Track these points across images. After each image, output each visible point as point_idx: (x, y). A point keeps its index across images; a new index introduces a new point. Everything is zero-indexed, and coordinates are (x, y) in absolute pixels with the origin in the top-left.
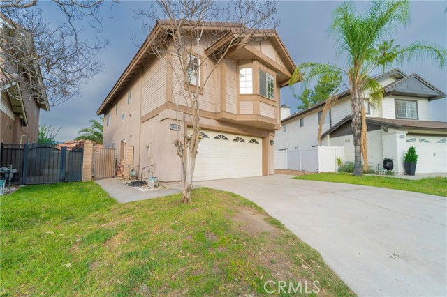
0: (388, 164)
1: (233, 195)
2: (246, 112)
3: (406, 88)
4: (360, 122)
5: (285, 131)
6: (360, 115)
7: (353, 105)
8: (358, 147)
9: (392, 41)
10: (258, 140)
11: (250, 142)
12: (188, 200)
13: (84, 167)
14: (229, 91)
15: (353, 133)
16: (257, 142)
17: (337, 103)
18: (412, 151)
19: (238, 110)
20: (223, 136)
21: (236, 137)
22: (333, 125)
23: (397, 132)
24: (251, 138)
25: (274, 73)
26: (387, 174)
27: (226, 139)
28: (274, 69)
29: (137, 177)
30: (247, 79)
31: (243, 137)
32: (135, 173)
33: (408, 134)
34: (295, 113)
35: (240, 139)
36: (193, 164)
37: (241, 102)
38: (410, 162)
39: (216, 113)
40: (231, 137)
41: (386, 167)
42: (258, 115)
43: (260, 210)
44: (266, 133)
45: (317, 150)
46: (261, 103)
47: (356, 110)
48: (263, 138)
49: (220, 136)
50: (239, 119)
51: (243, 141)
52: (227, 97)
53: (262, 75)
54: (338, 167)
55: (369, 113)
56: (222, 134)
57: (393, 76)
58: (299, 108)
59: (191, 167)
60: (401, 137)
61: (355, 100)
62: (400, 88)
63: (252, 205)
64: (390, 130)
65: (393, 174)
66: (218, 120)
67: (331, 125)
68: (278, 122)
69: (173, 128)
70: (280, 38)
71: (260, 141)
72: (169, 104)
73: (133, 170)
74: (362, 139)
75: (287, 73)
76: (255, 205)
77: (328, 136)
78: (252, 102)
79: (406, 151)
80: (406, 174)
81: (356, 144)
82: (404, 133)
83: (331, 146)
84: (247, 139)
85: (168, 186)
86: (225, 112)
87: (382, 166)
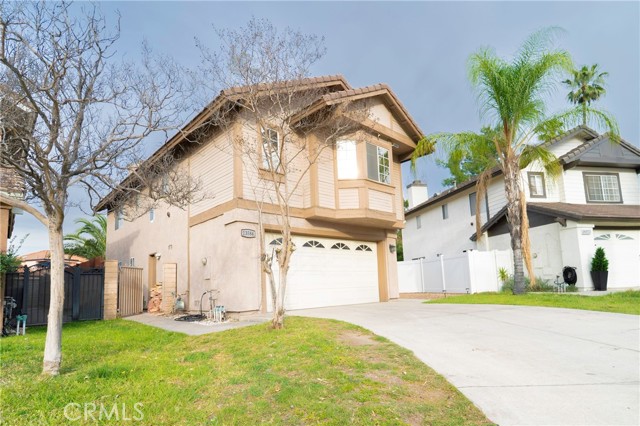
0: (570, 276)
1: (334, 321)
2: (350, 206)
3: (598, 155)
4: (518, 214)
5: (419, 227)
6: (517, 203)
7: (507, 189)
8: (518, 252)
9: (594, 67)
10: (369, 245)
11: (358, 249)
12: (280, 324)
13: (105, 297)
14: (324, 175)
15: (509, 231)
16: (369, 249)
17: (493, 183)
18: (600, 253)
19: (337, 204)
20: (316, 243)
21: (335, 242)
22: (491, 216)
23: (578, 225)
24: (359, 244)
25: (389, 145)
26: (568, 290)
27: (321, 246)
28: (389, 139)
29: (184, 311)
30: (349, 156)
31: (346, 243)
32: (182, 305)
33: (596, 228)
34: (435, 195)
35: (343, 245)
36: (284, 282)
37: (340, 191)
38: (599, 270)
39: (304, 209)
40: (328, 243)
41: (567, 280)
42: (367, 209)
43: (366, 332)
44: (382, 234)
45: (467, 257)
46: (371, 192)
47: (511, 197)
48: (377, 242)
49: (311, 242)
50: (338, 216)
51: (347, 248)
52: (320, 185)
53: (371, 150)
54: (501, 284)
55: (544, 196)
56: (314, 240)
57: (579, 137)
58: (447, 182)
59: (282, 285)
60: (585, 233)
61: (508, 181)
62: (588, 155)
63: (357, 328)
64: (569, 224)
65: (576, 290)
66: (309, 220)
67: (488, 216)
68: (400, 216)
69: (247, 235)
70: (396, 95)
71: (373, 246)
72: (239, 201)
73: (179, 300)
74: (524, 240)
75: (409, 142)
76: (361, 328)
77: (486, 233)
78: (357, 190)
79: (593, 254)
80: (596, 290)
81: (514, 247)
82: (590, 226)
83: (490, 250)
84: (353, 245)
85: (242, 318)
86: (318, 207)
87: (562, 279)
